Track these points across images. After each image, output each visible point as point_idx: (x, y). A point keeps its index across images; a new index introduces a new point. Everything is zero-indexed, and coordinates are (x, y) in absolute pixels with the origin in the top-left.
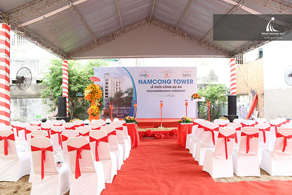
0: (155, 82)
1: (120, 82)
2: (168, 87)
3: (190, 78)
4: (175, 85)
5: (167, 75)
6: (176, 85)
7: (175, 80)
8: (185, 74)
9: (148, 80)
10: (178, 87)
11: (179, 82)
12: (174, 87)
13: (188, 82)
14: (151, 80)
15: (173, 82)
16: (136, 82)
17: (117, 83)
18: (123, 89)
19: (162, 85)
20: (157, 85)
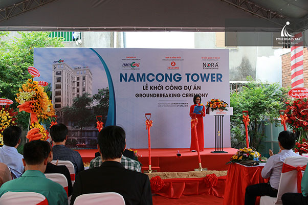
0: (151, 77)
1: (84, 78)
2: (176, 88)
3: (215, 72)
4: (188, 84)
5: (173, 64)
6: (191, 83)
7: (188, 75)
8: (207, 62)
9: (138, 75)
10: (195, 88)
11: (195, 78)
12: (186, 88)
13: (212, 78)
14: (144, 75)
15: (184, 78)
16: (116, 77)
17: (78, 79)
18: (90, 92)
19: (164, 83)
20: (155, 83)
